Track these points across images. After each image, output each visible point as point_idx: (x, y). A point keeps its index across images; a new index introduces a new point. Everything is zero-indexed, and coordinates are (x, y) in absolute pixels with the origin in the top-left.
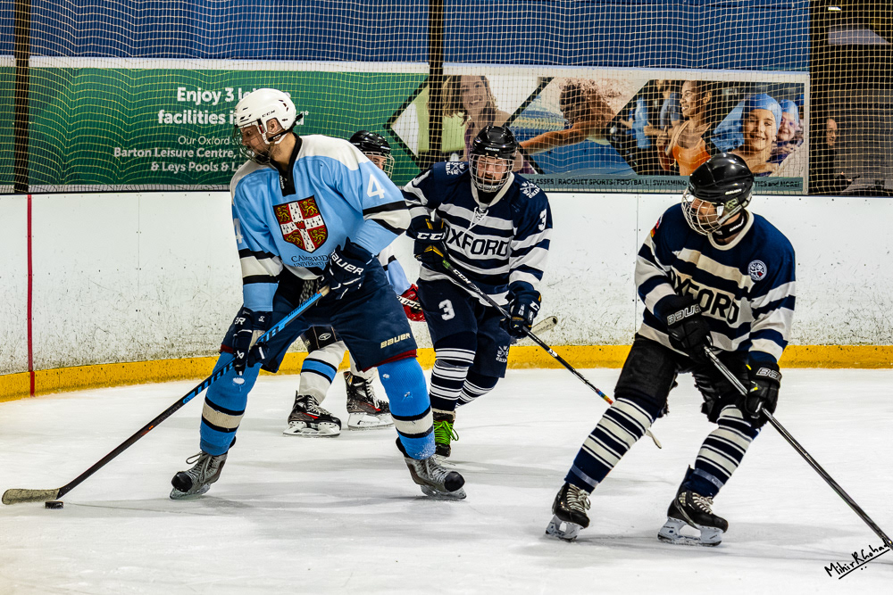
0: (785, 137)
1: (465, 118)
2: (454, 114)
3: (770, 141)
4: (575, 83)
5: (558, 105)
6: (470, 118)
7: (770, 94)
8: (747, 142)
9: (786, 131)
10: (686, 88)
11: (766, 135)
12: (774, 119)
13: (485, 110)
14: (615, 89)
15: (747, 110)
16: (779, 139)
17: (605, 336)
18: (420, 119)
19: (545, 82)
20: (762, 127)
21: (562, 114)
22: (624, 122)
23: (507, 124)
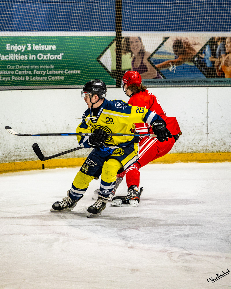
1: (132, 56)
2: (127, 54)
4: (179, 39)
5: (172, 49)
6: (134, 55)
10: (227, 40)
13: (140, 53)
14: (197, 41)
17: (194, 149)
18: (112, 55)
19: (166, 39)
21: (173, 52)
22: (200, 56)
23: (149, 58)
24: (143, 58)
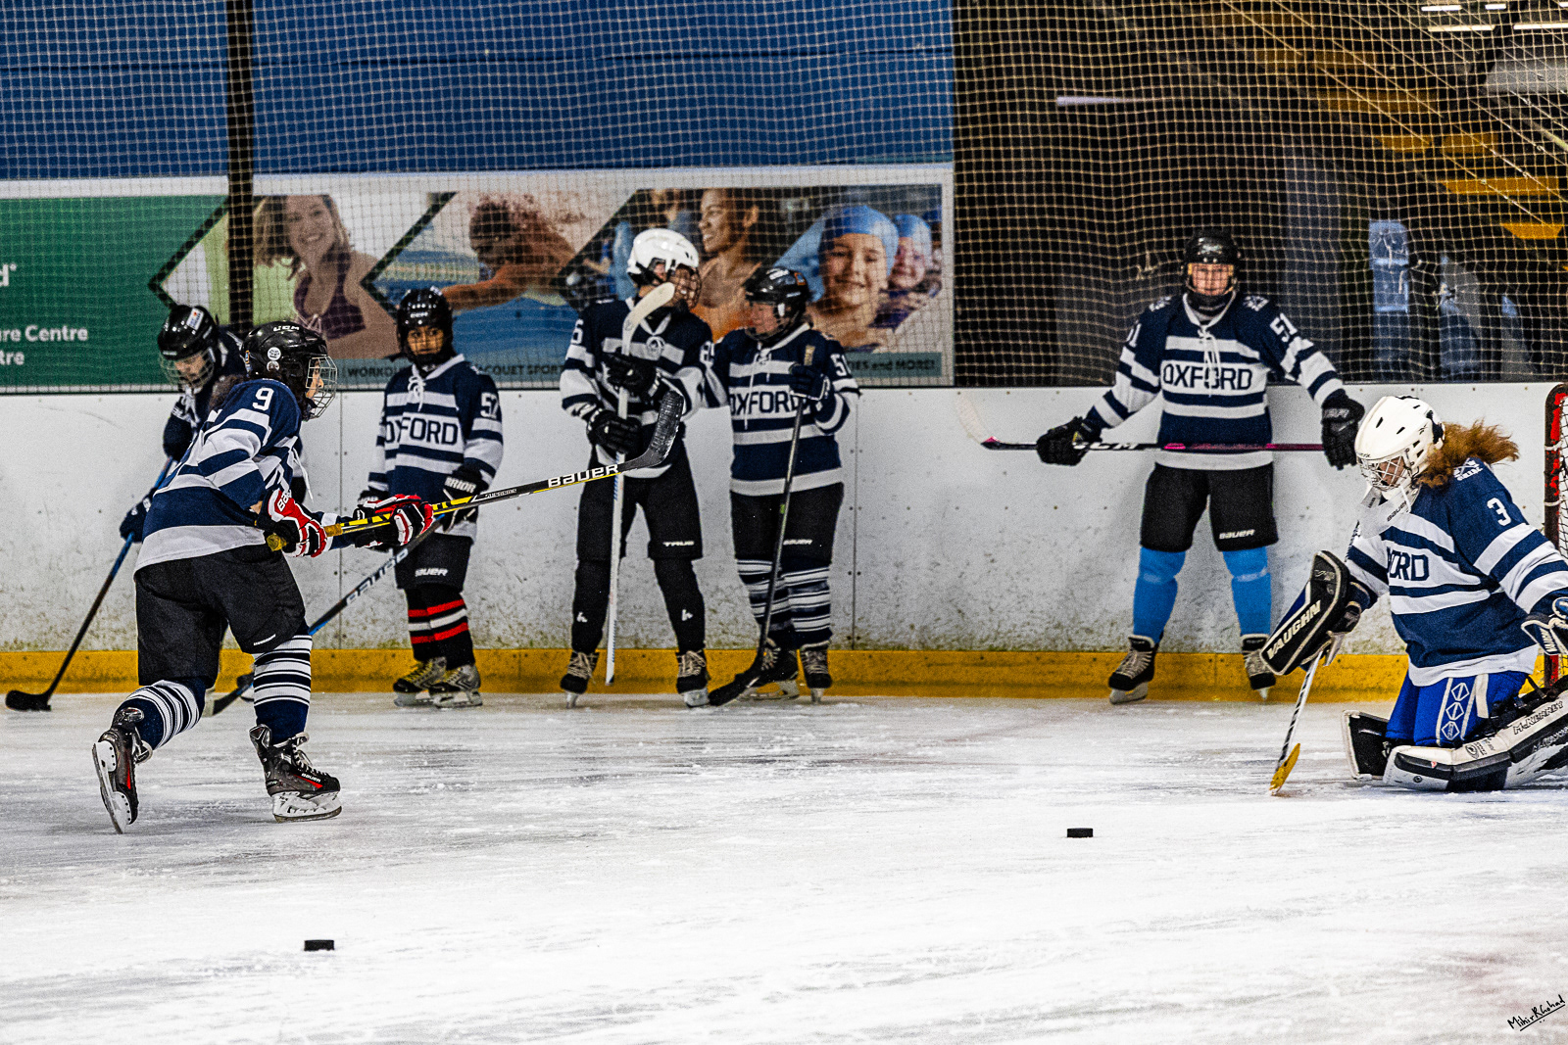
0: (905, 282)
1: (295, 270)
2: (275, 262)
3: (875, 288)
4: (498, 200)
5: (468, 240)
6: (303, 267)
7: (875, 207)
8: (828, 292)
9: (908, 270)
10: (708, 201)
11: (867, 277)
12: (880, 250)
13: (328, 257)
14: (574, 207)
15: (828, 235)
16: (892, 284)
18: (214, 271)
19: (439, 201)
20: (859, 265)
21: (473, 254)
22: (592, 265)
23: (372, 276)
24: (342, 279)
